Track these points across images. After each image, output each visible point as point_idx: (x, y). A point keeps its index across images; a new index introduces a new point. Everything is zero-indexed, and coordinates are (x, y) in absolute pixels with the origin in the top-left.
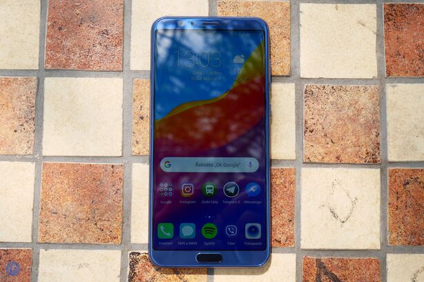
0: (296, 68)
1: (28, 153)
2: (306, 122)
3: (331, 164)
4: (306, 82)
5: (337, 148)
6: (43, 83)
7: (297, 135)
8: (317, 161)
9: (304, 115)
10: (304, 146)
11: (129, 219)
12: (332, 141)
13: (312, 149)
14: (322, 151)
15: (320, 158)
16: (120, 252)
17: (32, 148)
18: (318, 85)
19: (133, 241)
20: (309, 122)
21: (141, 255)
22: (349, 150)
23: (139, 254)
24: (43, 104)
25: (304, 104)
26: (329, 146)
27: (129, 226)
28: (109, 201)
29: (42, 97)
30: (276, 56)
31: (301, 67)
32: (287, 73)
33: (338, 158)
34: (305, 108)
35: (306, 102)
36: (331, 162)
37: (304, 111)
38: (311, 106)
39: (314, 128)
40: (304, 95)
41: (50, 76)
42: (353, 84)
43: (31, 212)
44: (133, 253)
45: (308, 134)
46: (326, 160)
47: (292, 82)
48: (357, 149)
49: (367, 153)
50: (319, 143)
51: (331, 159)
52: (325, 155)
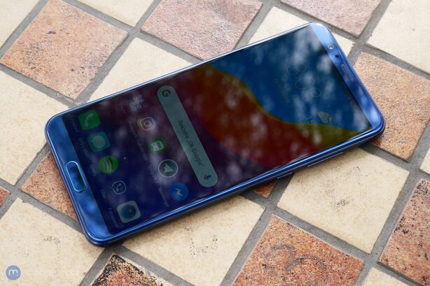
0: (419, 156)
1: (71, 96)
2: (403, 219)
4: (424, 177)
6: (131, 41)
7: (385, 228)
8: (396, 269)
9: (405, 210)
10: (388, 244)
12: (426, 256)
13: (397, 252)
14: (407, 259)
15: (402, 267)
17: (78, 94)
20: (407, 221)
21: (126, 264)
23: (124, 261)
24: (118, 59)
25: (411, 198)
26: (419, 259)
29: (122, 53)
30: (401, 134)
31: (426, 158)
32: (405, 156)
33: (424, 278)
34: (409, 204)
35: (414, 197)
36: (414, 279)
37: (407, 206)
38: (419, 204)
39: (410, 229)
40: (415, 189)
41: (142, 39)
43: (34, 156)
44: (117, 257)
45: (400, 232)
46: (409, 273)
47: (407, 169)
50: (409, 250)
51: (414, 276)
52: (409, 267)
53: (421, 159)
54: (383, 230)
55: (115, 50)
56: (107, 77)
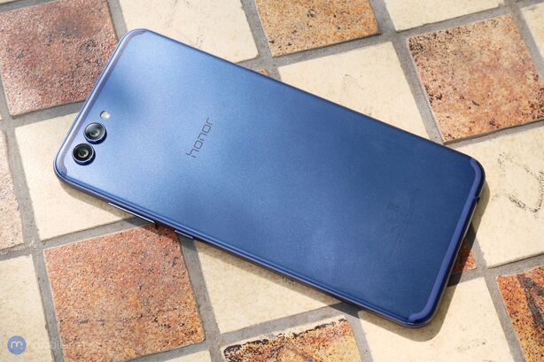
0: (384, 20)
1: (17, 243)
2: (427, 88)
3: (487, 135)
4: (407, 35)
5: (486, 111)
6: (14, 136)
7: (421, 109)
8: (464, 136)
9: (420, 77)
10: (437, 121)
11: (206, 299)
12: (475, 103)
13: (451, 122)
14: (464, 120)
15: (466, 130)
16: (208, 353)
17: (21, 234)
18: (425, 35)
19: (223, 329)
20: (431, 86)
21: (244, 347)
22: (504, 108)
23: (240, 346)
24: (22, 166)
25: (415, 64)
26: (472, 111)
27: (209, 309)
28: (166, 280)
29: (18, 156)
30: (351, 12)
31: (392, 17)
32: (375, 31)
33: (492, 123)
34: (419, 71)
35: (416, 61)
36: (485, 131)
37: (419, 73)
38: (427, 64)
39: (441, 92)
40: (410, 52)
41: (23, 125)
42: (474, 20)
43: (45, 332)
44: (229, 349)
45: (436, 102)
46: (476, 131)
47: (386, 40)
48: (515, 104)
49: (532, 106)
50: (457, 110)
51: (483, 128)
52: (472, 125)
53: (388, 21)
54: (421, 113)
55: (8, 159)
56: (31, 192)
